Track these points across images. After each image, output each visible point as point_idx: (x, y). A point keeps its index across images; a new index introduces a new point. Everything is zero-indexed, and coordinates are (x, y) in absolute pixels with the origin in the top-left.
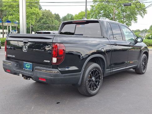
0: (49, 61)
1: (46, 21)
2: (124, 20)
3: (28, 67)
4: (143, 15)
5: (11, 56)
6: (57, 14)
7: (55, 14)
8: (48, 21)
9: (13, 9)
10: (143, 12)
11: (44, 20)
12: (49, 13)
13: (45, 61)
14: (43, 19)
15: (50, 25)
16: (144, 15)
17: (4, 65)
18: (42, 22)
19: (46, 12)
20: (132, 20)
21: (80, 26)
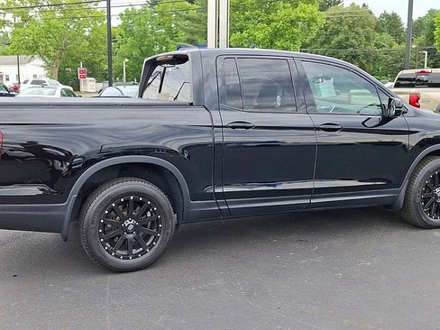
1: (347, 39)
6: (390, 13)
7: (385, 15)
8: (353, 38)
9: (244, 14)
11: (341, 36)
12: (356, 13)
14: (337, 32)
15: (359, 51)
18: (333, 42)
19: (350, 13)
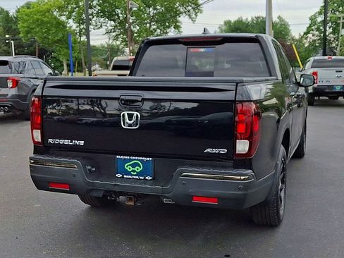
0: (224, 151)
2: (150, 26)
3: (134, 171)
4: (194, 16)
5: (67, 142)
10: (194, 9)
13: (209, 150)
16: (196, 15)
17: (33, 169)
20: (169, 27)
21: (202, 50)
